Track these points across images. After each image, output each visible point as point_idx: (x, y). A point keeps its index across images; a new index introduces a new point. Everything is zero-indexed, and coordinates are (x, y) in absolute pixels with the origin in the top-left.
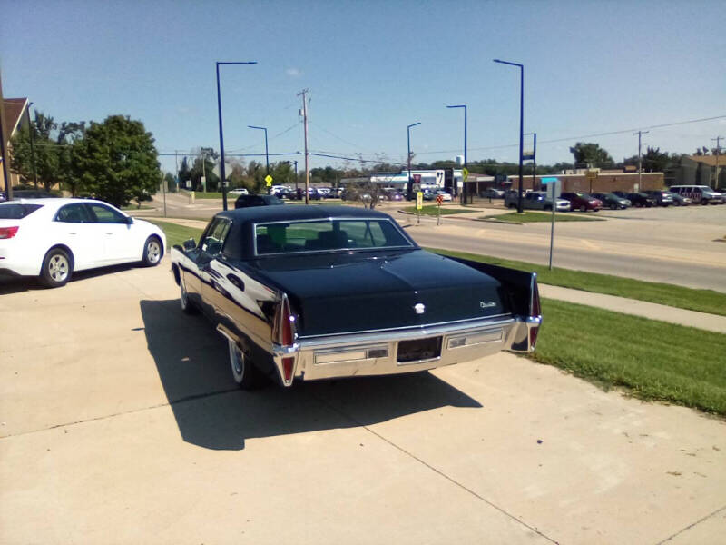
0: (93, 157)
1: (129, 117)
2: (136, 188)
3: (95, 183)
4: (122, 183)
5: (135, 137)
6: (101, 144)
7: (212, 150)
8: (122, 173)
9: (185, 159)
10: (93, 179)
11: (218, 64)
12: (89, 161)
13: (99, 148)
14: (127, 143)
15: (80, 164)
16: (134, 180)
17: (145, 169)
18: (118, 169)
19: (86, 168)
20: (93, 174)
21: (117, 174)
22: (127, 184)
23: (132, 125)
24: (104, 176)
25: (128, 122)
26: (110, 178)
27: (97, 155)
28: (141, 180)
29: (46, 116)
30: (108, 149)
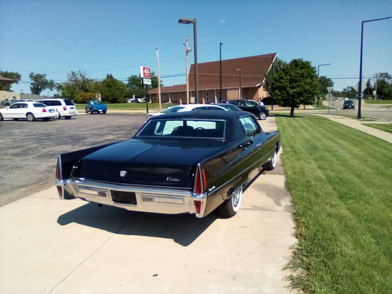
0: (281, 82)
1: (302, 59)
2: (301, 98)
3: (280, 96)
4: (293, 96)
5: (303, 70)
6: (286, 75)
7: (387, 74)
8: (294, 90)
9: (369, 80)
10: (279, 93)
11: (363, 22)
12: (279, 84)
13: (284, 78)
14: (299, 74)
15: (274, 86)
16: (300, 94)
17: (307, 87)
18: (292, 88)
19: (277, 88)
20: (279, 91)
21: (291, 91)
22: (296, 96)
23: (303, 64)
24: (285, 92)
25: (302, 62)
26: (288, 92)
27: (282, 81)
28: (305, 94)
30: (288, 77)
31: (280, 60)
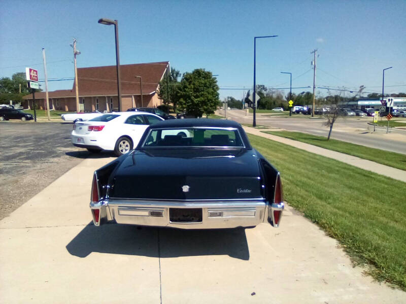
0: (185, 91)
1: (204, 69)
2: (205, 107)
3: (185, 104)
4: (197, 105)
5: (206, 80)
6: (189, 84)
7: (264, 86)
8: (198, 99)
9: (249, 91)
10: (184, 102)
11: (255, 38)
12: (183, 93)
13: (189, 87)
14: (202, 83)
15: (179, 94)
16: (204, 103)
17: (210, 97)
18: (197, 97)
19: (181, 96)
20: (185, 100)
21: (196, 100)
22: (200, 105)
23: (205, 74)
24: (189, 101)
25: (204, 72)
26: (192, 101)
27: (187, 90)
28: (208, 103)
29: (176, 70)
30: (192, 86)
31: (173, 69)
